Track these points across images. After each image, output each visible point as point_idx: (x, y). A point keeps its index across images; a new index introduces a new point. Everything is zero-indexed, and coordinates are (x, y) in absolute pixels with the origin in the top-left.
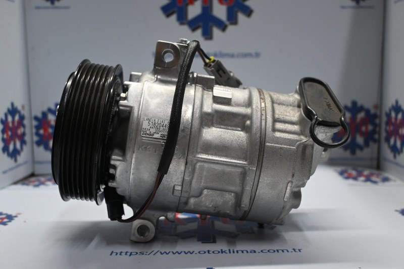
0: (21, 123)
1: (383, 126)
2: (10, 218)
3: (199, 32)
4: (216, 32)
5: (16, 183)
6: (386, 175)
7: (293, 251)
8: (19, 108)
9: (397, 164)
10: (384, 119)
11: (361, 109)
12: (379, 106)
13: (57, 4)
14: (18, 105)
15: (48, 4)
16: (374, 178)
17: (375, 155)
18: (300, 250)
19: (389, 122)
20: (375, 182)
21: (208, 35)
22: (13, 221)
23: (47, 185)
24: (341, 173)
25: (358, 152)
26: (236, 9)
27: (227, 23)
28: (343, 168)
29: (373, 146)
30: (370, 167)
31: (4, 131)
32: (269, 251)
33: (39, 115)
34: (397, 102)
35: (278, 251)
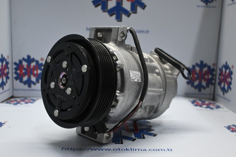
1: (218, 76)
3: (114, 17)
4: (124, 17)
5: (3, 102)
6: (218, 104)
7: (167, 150)
8: (6, 57)
9: (225, 98)
10: (219, 72)
11: (206, 65)
12: (216, 64)
14: (5, 56)
16: (211, 106)
17: (212, 92)
18: (171, 150)
19: (221, 74)
20: (212, 109)
21: (119, 19)
24: (193, 102)
25: (202, 90)
26: (136, 4)
27: (131, 12)
28: (194, 99)
29: (211, 87)
30: (209, 99)
32: (154, 150)
33: (18, 62)
34: (226, 63)
35: (159, 150)
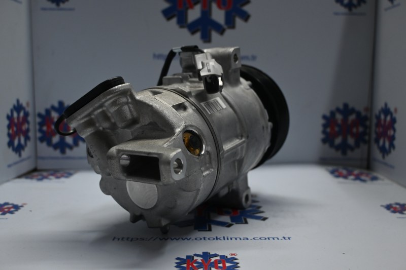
0: (25, 120)
1: (373, 128)
2: (17, 207)
3: (198, 35)
4: (214, 35)
5: (20, 177)
6: (375, 174)
7: (283, 239)
8: (24, 105)
9: (386, 164)
10: (374, 121)
11: (353, 111)
12: (369, 109)
13: (62, 5)
14: (23, 102)
15: (54, 6)
16: (363, 177)
17: (365, 156)
18: (289, 238)
20: (364, 181)
21: (206, 38)
22: (19, 211)
23: (50, 179)
24: (332, 172)
25: (349, 153)
26: (234, 14)
27: (225, 27)
28: (334, 168)
29: (364, 147)
30: (361, 167)
31: (9, 127)
32: (260, 238)
33: (43, 112)
34: (386, 105)
35: (269, 239)
